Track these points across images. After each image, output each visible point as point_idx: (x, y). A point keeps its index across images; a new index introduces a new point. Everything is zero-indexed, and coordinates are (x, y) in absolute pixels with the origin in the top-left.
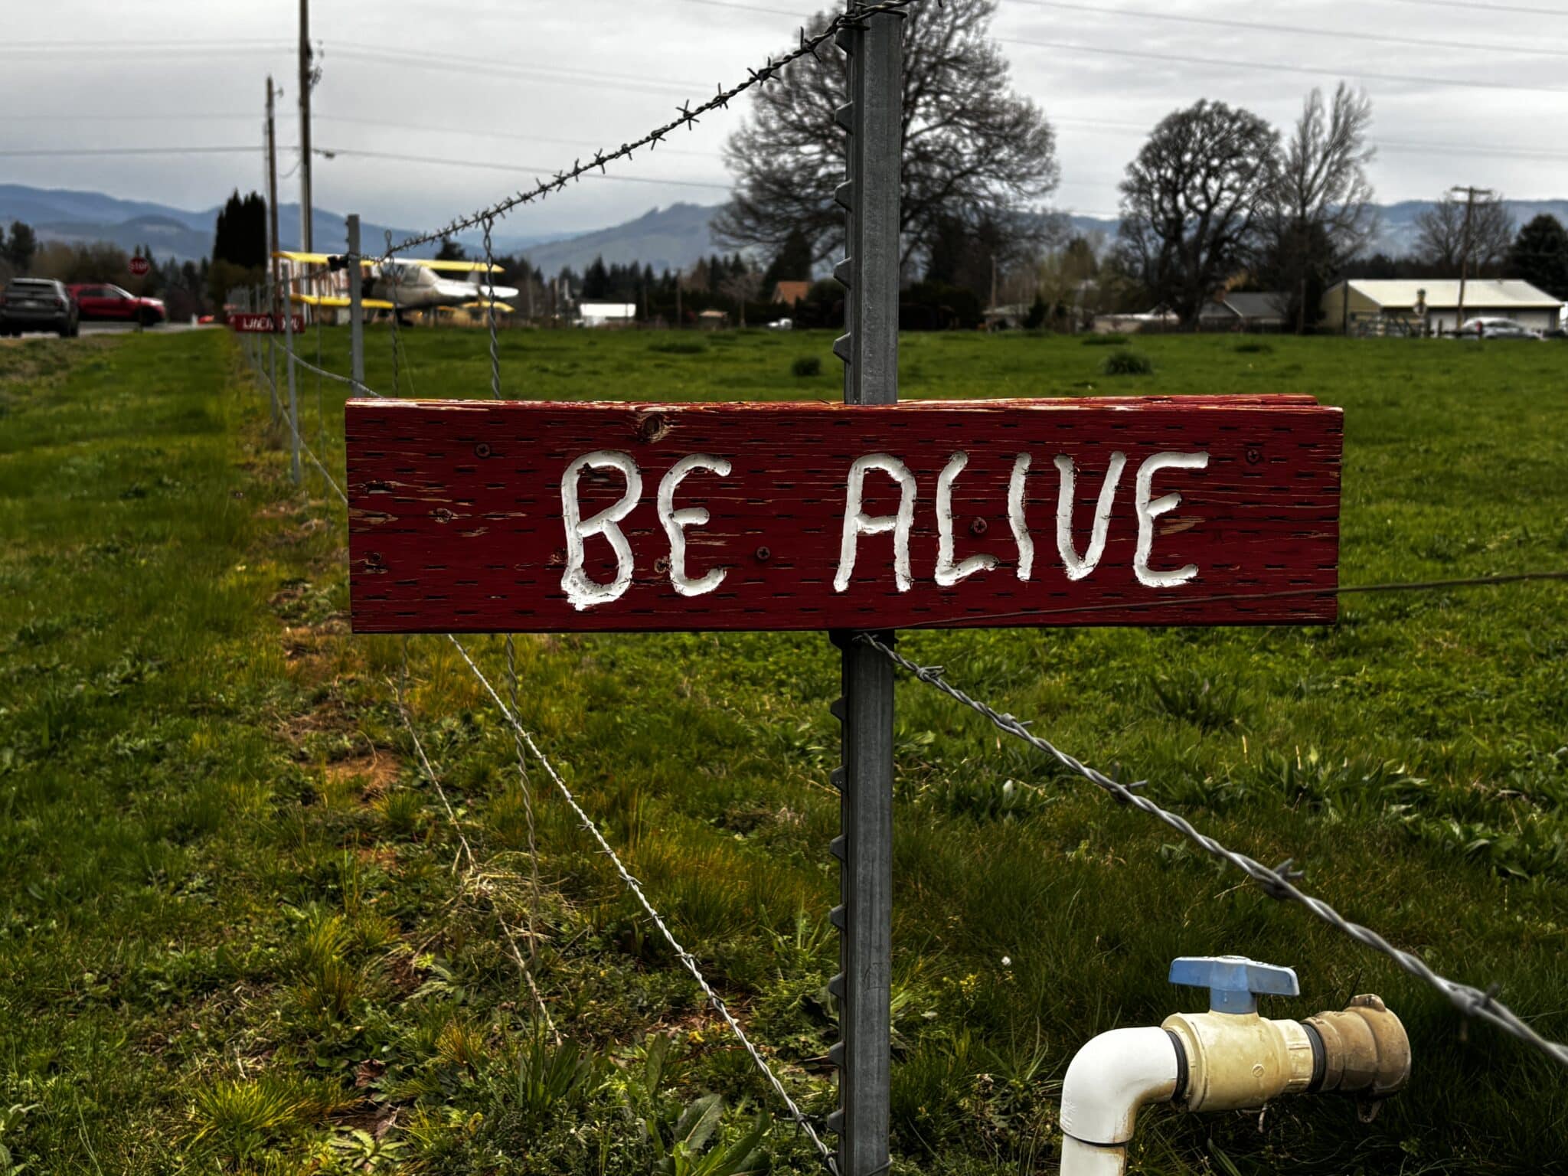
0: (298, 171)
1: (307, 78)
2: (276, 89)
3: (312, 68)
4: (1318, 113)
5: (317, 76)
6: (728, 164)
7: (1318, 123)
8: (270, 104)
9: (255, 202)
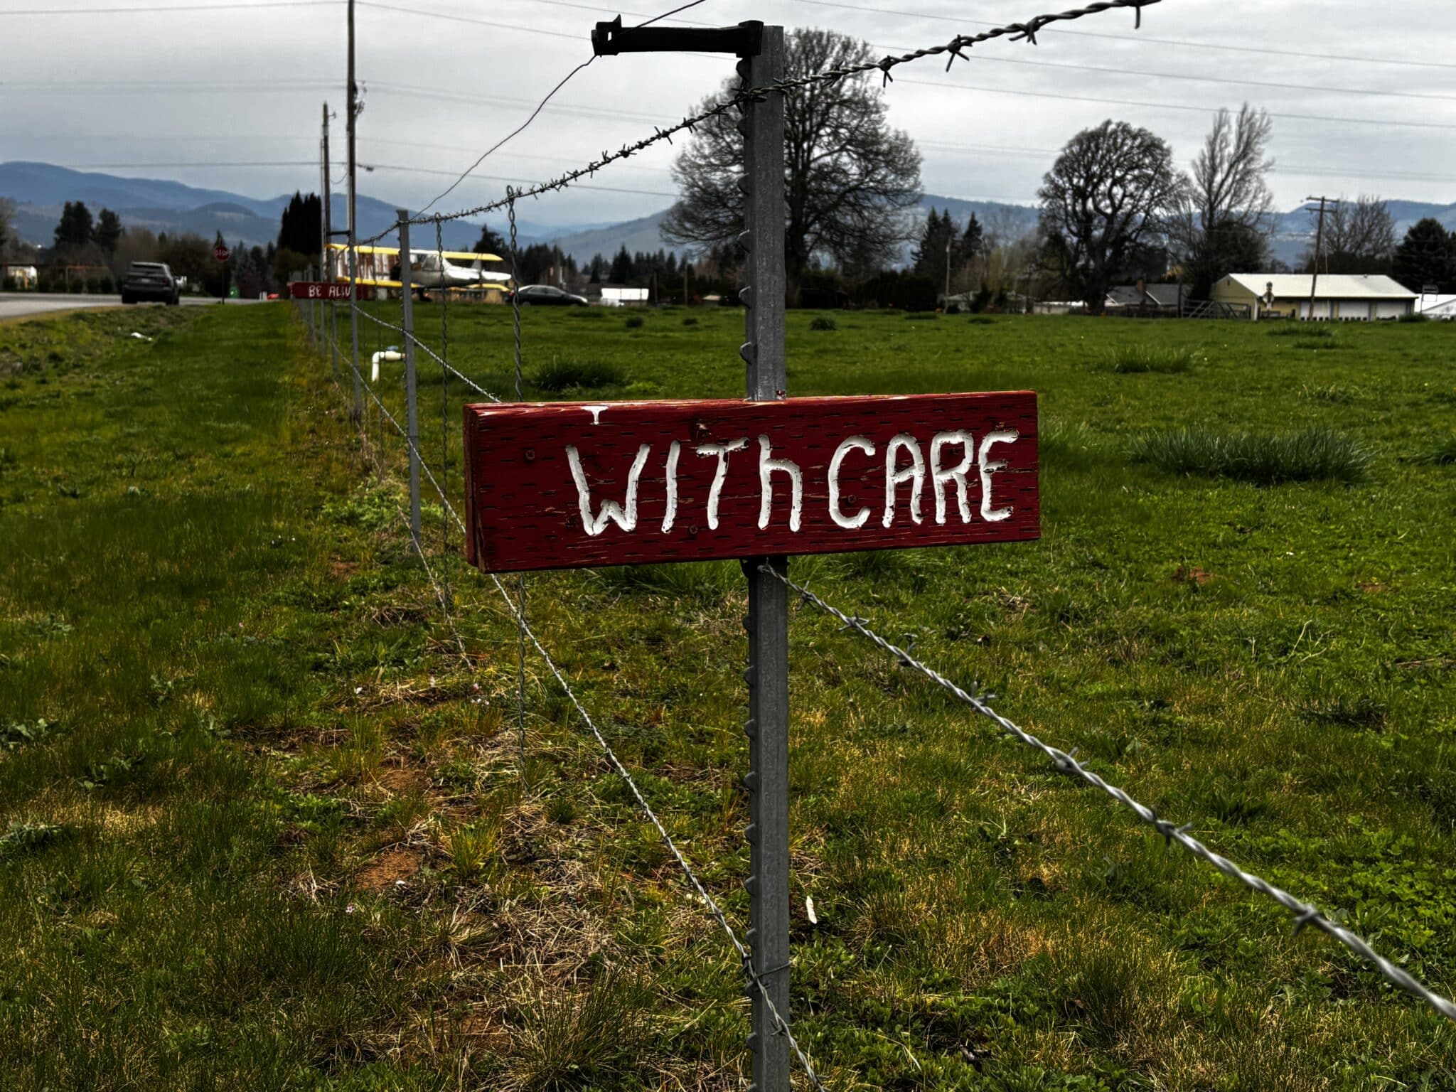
0: (346, 181)
1: (353, 109)
2: (330, 113)
3: (357, 101)
4: (1224, 130)
5: (361, 108)
6: (676, 179)
7: (1225, 138)
8: (325, 125)
9: (313, 201)
